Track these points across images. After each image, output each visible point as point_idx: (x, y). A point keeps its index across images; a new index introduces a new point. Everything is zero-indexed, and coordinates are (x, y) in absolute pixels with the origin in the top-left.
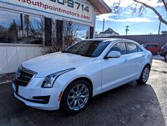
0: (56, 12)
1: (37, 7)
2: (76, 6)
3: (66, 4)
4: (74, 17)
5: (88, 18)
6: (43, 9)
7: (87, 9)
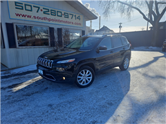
0: (57, 23)
1: (44, 21)
2: (70, 16)
3: (63, 16)
4: (69, 25)
5: (80, 24)
6: (48, 22)
7: (79, 18)
